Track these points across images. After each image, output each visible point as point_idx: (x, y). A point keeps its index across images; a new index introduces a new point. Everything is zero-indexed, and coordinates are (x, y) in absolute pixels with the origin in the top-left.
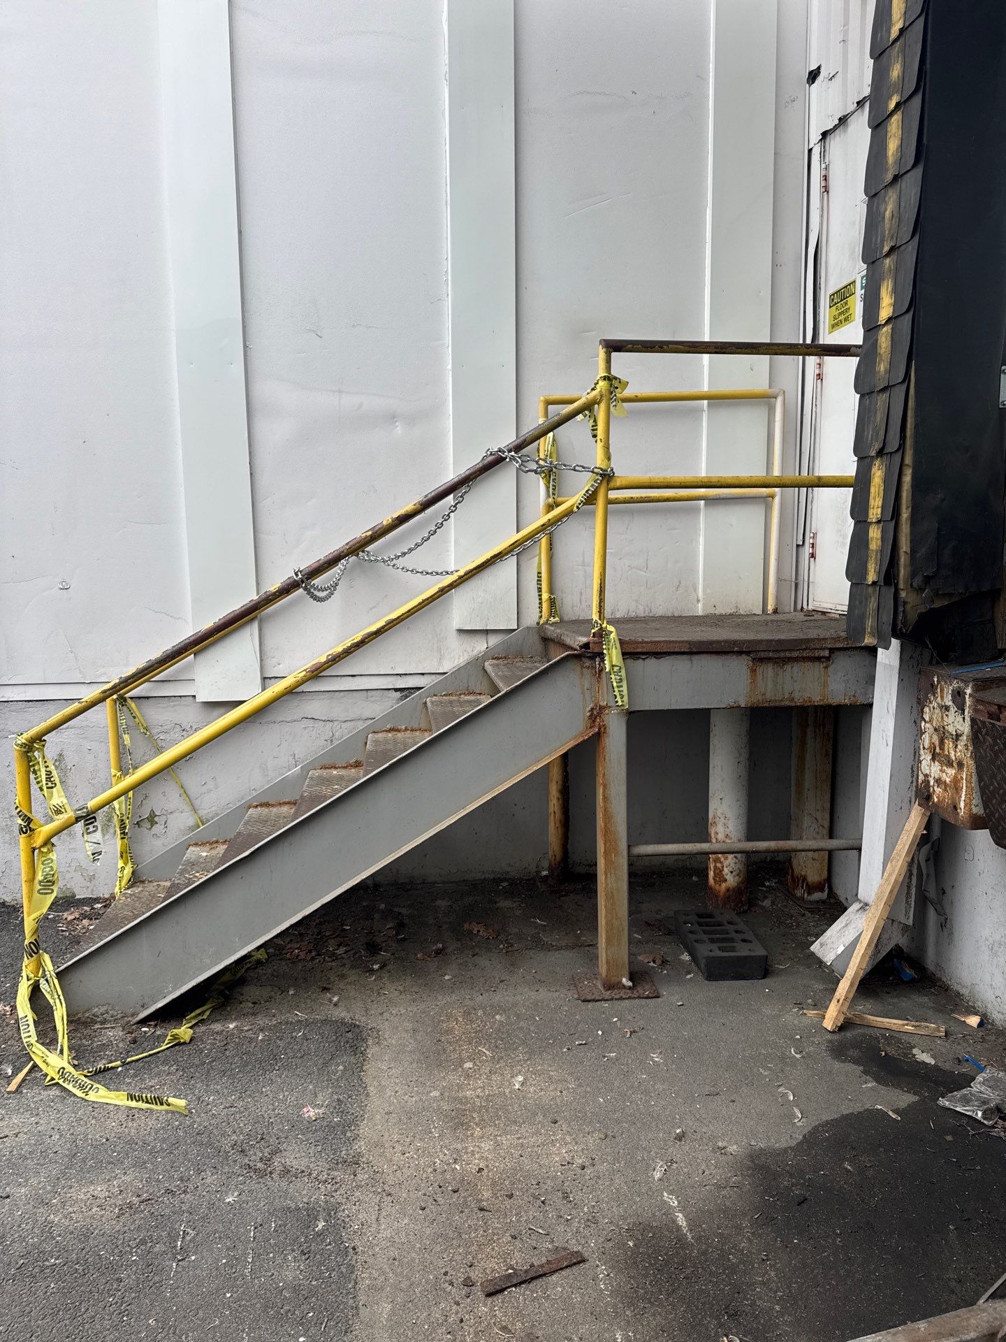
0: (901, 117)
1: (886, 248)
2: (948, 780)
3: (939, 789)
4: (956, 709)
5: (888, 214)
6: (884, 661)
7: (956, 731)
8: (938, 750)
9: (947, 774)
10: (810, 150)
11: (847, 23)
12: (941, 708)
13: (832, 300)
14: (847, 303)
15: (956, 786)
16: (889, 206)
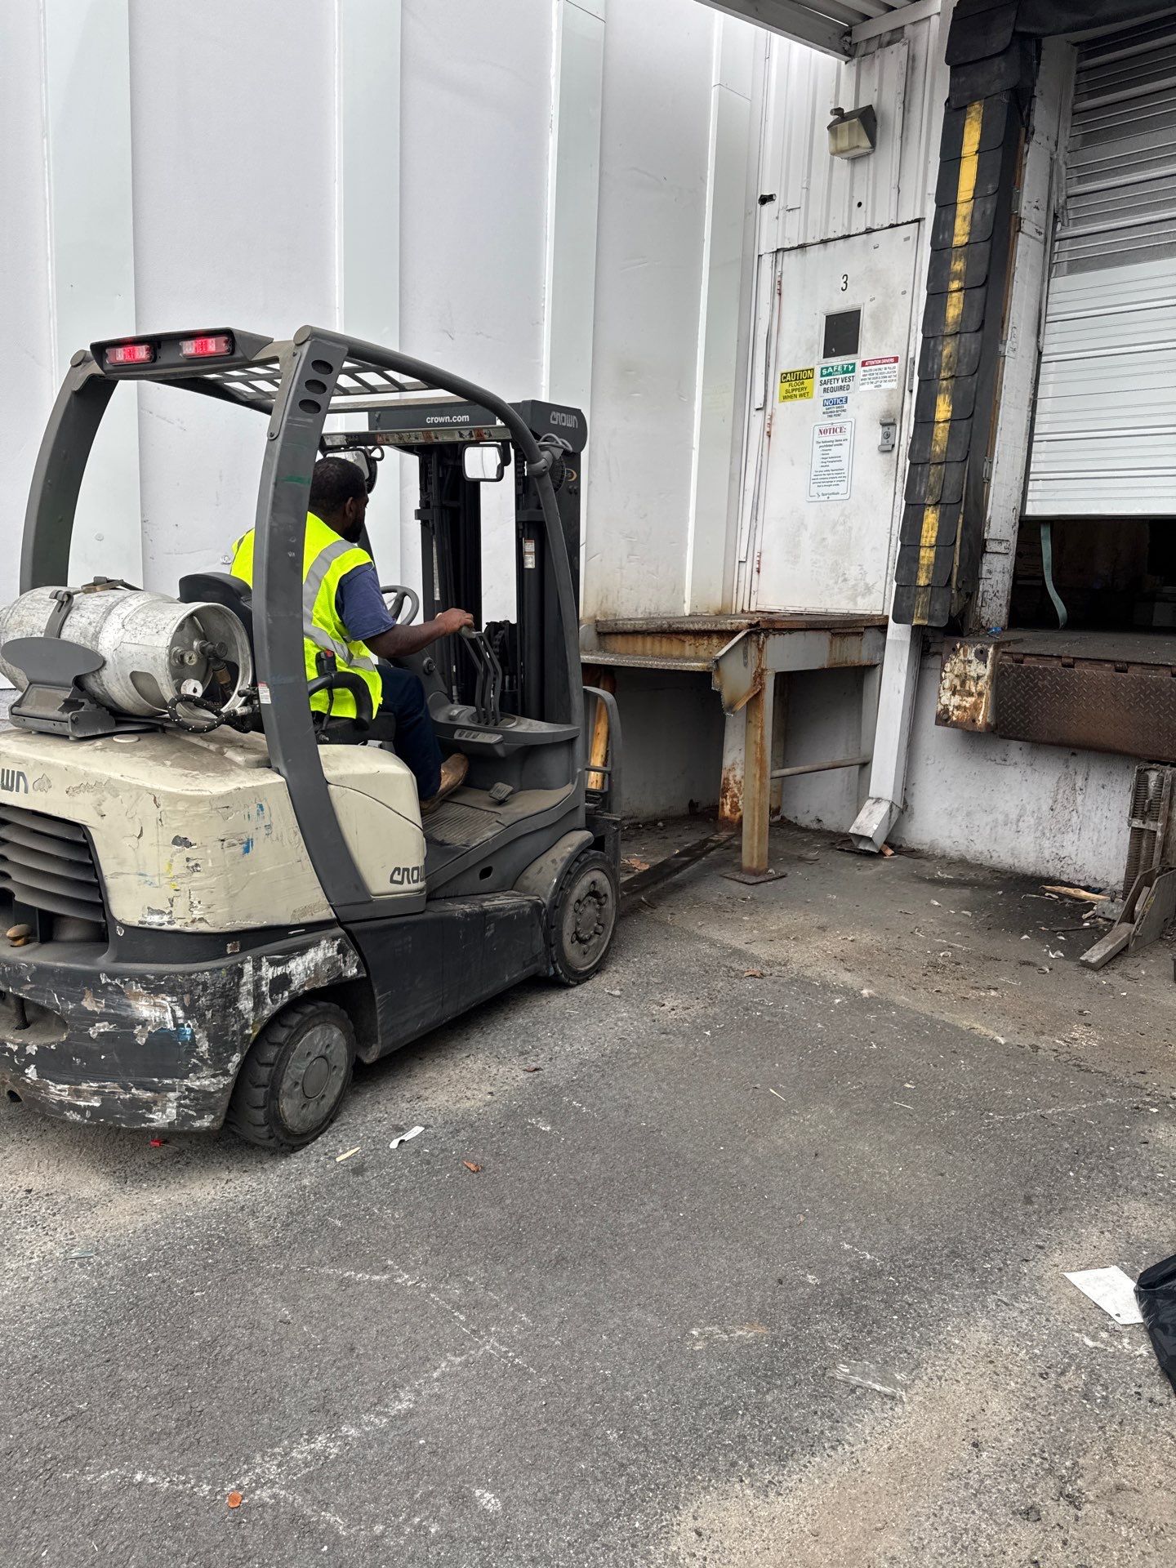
0: (962, 297)
1: (944, 374)
2: (968, 705)
3: (958, 712)
4: (978, 661)
7: (977, 675)
8: (959, 688)
9: (966, 702)
10: (760, 256)
11: (809, 176)
12: (964, 662)
13: (784, 377)
14: (803, 383)
15: (976, 707)
16: (948, 349)
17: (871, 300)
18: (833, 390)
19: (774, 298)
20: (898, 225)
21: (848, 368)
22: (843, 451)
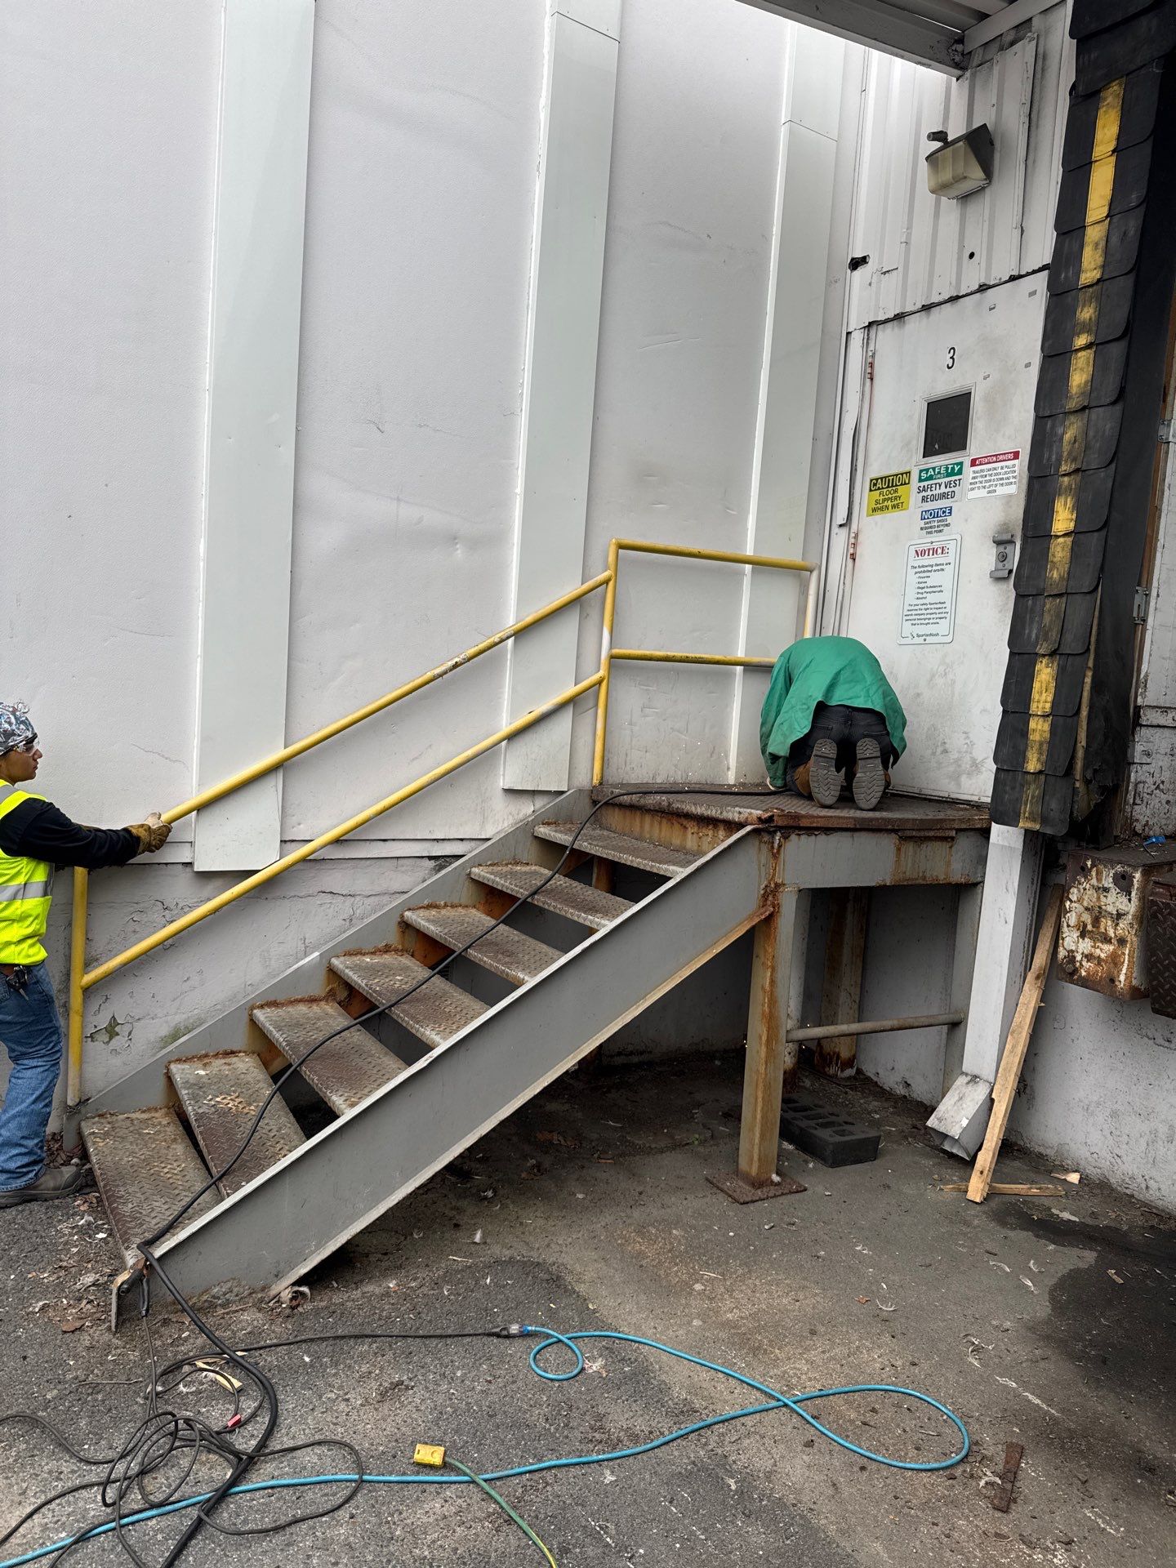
0: (1092, 356)
1: (1064, 468)
2: (1103, 956)
3: (1089, 964)
4: (1118, 890)
5: (1068, 437)
6: (1001, 843)
7: (1117, 911)
8: (1089, 927)
9: (1101, 950)
10: (848, 334)
11: (909, 227)
12: (1097, 889)
13: (874, 484)
14: (896, 491)
15: (1115, 960)
16: (1071, 431)
17: (985, 378)
18: (934, 498)
19: (864, 384)
20: (1021, 277)
21: (953, 469)
22: (944, 579)
